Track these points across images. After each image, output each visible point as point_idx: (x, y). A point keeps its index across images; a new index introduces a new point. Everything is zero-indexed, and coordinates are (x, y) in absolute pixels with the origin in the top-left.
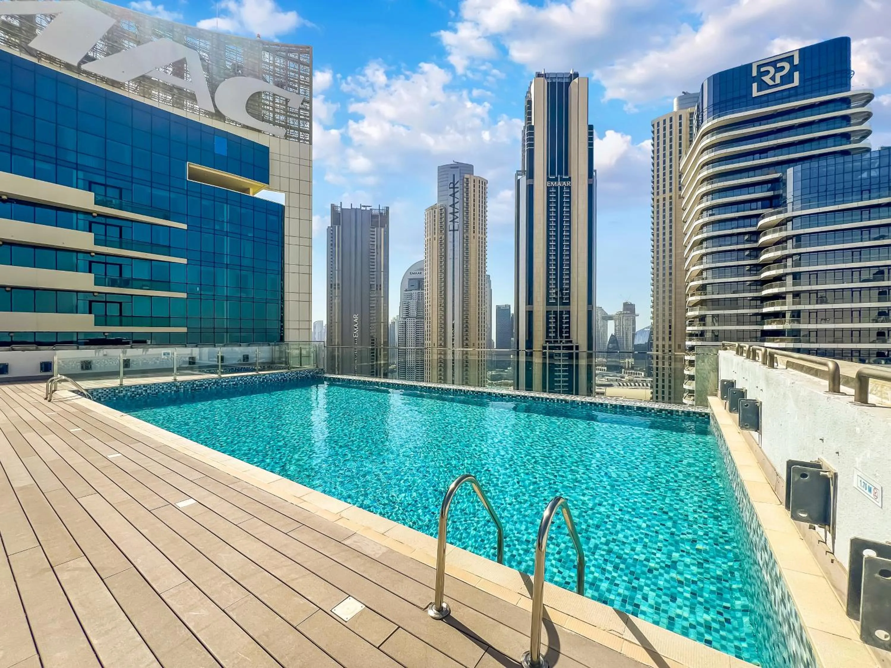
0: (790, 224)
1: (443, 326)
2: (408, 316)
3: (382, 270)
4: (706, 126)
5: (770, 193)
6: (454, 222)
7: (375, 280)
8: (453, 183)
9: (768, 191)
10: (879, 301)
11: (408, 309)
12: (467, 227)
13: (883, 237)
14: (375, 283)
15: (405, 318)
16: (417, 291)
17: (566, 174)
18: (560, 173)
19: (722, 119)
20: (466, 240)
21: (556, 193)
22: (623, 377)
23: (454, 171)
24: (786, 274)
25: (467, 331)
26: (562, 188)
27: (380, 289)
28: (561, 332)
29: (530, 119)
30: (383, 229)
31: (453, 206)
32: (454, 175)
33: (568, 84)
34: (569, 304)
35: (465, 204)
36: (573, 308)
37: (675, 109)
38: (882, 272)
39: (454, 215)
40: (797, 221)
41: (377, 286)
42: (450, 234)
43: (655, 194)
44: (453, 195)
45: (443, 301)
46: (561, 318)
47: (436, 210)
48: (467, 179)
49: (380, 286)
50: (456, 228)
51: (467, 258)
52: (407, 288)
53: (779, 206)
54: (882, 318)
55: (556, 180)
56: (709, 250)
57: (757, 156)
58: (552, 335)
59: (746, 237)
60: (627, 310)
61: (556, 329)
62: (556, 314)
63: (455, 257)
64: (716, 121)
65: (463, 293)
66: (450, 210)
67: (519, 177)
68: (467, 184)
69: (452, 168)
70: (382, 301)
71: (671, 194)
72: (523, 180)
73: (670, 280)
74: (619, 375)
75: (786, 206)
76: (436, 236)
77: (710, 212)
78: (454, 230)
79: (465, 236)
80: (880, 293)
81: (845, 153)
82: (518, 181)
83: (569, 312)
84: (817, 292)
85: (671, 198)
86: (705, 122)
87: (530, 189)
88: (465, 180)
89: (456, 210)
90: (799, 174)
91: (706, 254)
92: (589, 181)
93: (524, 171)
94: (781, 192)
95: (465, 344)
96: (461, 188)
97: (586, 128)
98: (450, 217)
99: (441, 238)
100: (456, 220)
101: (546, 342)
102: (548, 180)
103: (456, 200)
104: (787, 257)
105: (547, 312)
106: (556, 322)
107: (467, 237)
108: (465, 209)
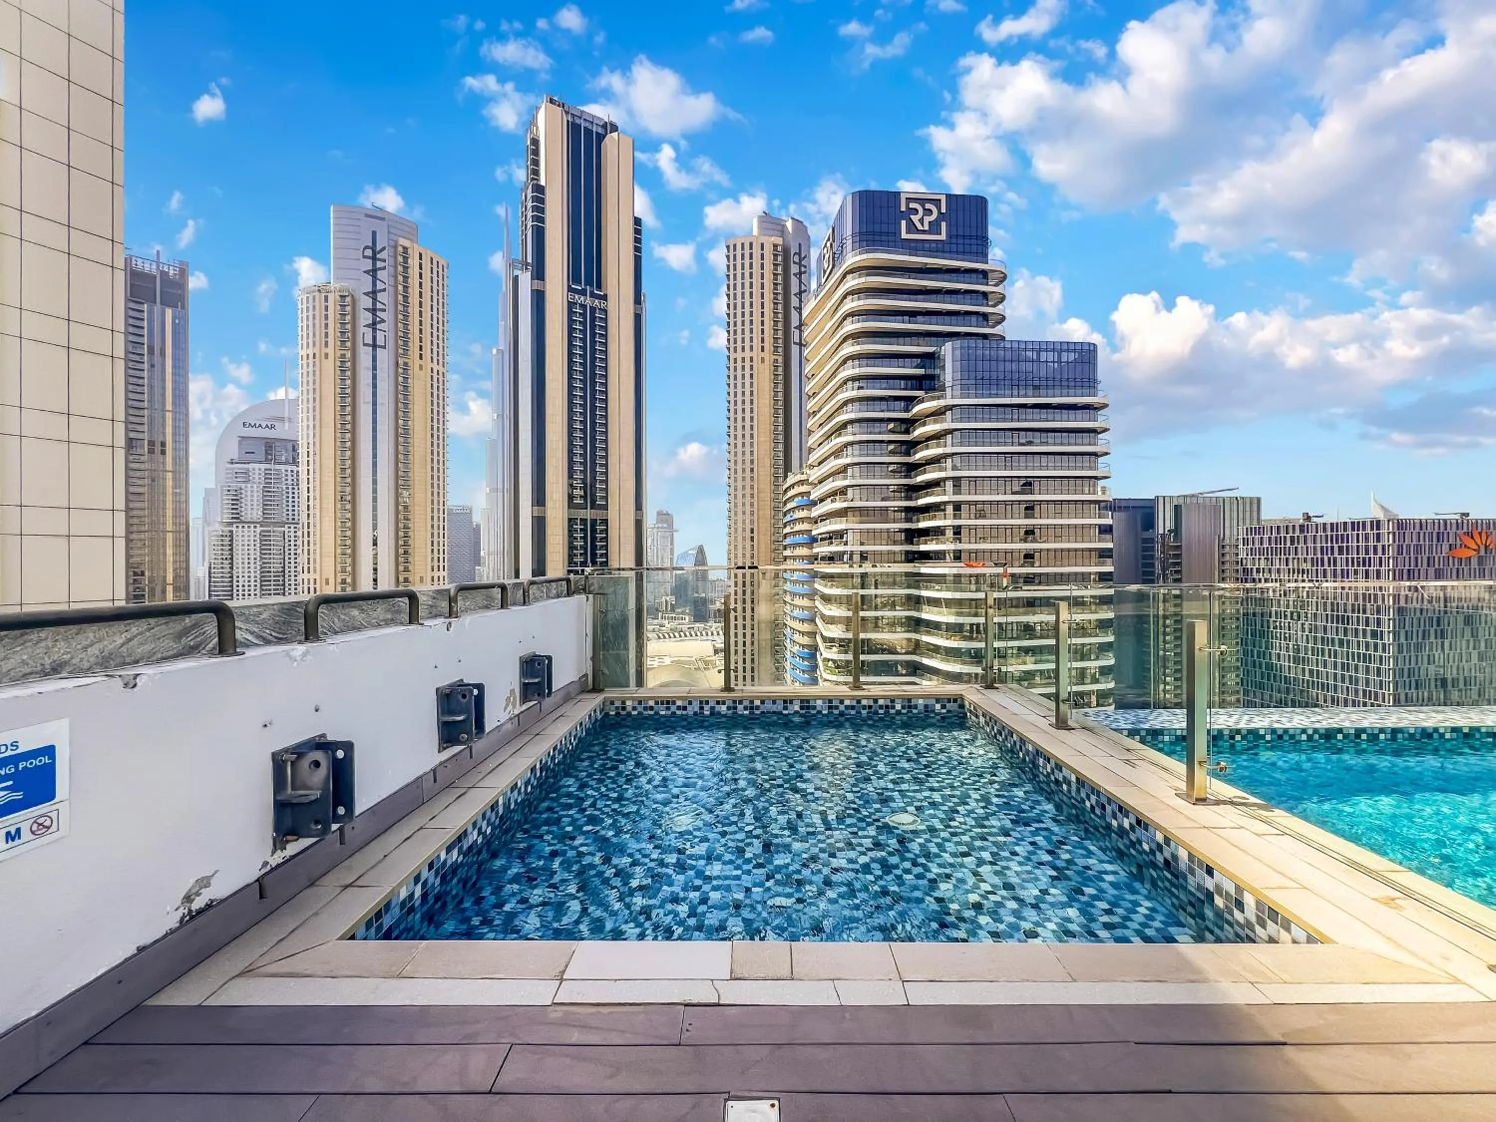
0: (949, 413)
1: (349, 542)
2: (237, 518)
3: (169, 407)
4: (852, 259)
5: (921, 371)
6: (374, 330)
7: (146, 428)
8: (373, 247)
9: (916, 367)
10: (1026, 517)
11: (236, 501)
12: (406, 343)
13: (1030, 443)
14: (146, 436)
15: (231, 524)
16: (263, 466)
17: (599, 287)
18: (589, 282)
19: (871, 255)
20: (402, 372)
21: (583, 315)
22: (662, 626)
23: (376, 225)
24: (945, 479)
25: (406, 553)
26: (593, 310)
27: (163, 452)
28: (594, 555)
29: (536, 172)
30: (169, 312)
31: (373, 294)
32: (374, 234)
33: (601, 138)
34: (605, 507)
35: (400, 298)
36: (612, 514)
37: (755, 232)
38: (1030, 484)
39: (374, 314)
40: (957, 411)
41: (151, 443)
42: (364, 355)
43: (732, 349)
44: (373, 272)
45: (348, 489)
46: (594, 531)
47: (331, 297)
48: (405, 249)
49: (163, 444)
50: (380, 341)
51: (406, 405)
52: (236, 457)
53: (934, 389)
54: (1030, 538)
55: (583, 293)
56: (858, 438)
57: (906, 318)
58: (579, 559)
59: (891, 426)
60: (662, 521)
61: (586, 549)
62: (585, 525)
63: (379, 400)
64: (865, 256)
65: (397, 477)
66: (367, 302)
67: (517, 272)
68: (406, 259)
69: (367, 216)
70: (170, 483)
71: (751, 354)
72: (526, 280)
73: (752, 479)
74: (656, 622)
75: (944, 390)
76: (330, 350)
77: (856, 384)
78: (374, 346)
79: (401, 361)
80: (1027, 509)
81: (985, 336)
82: (516, 280)
83: (605, 522)
84: (976, 503)
85: (751, 359)
86: (850, 255)
87: (539, 298)
88: (400, 249)
89: (379, 306)
90: (958, 353)
91: (852, 443)
92: (635, 309)
93: (527, 264)
94: (937, 371)
95: (401, 579)
96: (392, 263)
97: (632, 221)
98: (365, 318)
99: (343, 356)
100: (378, 326)
101: (569, 572)
102: (570, 289)
103: (380, 286)
104: (946, 456)
105: (570, 520)
106: (585, 538)
107: (406, 364)
108: (400, 308)
